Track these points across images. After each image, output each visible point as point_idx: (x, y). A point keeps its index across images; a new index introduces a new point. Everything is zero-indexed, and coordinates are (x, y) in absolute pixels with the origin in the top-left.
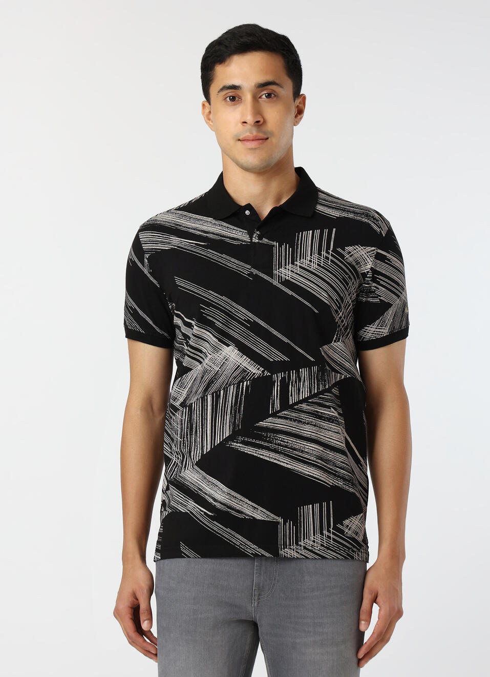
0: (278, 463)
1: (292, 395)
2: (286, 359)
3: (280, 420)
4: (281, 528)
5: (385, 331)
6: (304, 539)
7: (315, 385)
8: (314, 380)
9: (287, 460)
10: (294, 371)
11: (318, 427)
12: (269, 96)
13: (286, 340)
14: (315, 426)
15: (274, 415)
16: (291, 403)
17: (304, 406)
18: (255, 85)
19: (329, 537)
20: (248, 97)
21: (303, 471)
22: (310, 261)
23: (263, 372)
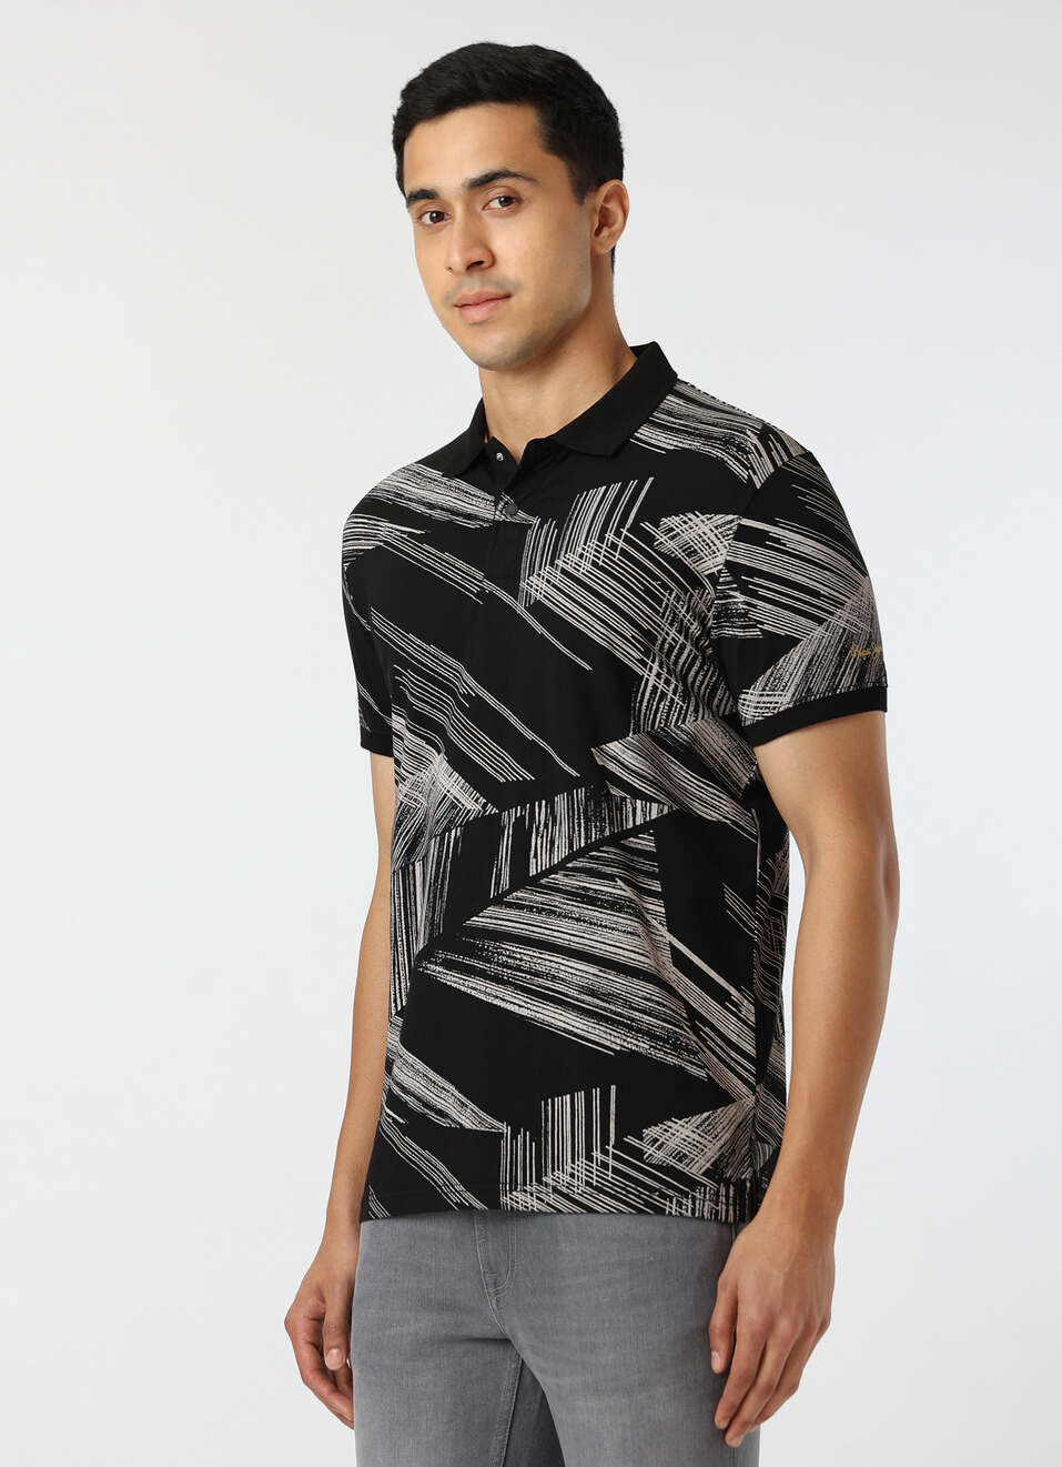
0: (503, 1004)
1: (536, 856)
2: (529, 777)
3: (508, 911)
4: (505, 1145)
5: (784, 700)
6: (553, 1170)
7: (580, 830)
8: (579, 819)
9: (521, 998)
10: (544, 802)
11: (585, 921)
12: (507, 201)
13: (530, 735)
14: (578, 920)
15: (499, 901)
16: (533, 872)
17: (560, 878)
18: (463, 185)
19: (605, 1165)
20: (459, 210)
21: (553, 1021)
22: (581, 556)
23: (484, 806)
